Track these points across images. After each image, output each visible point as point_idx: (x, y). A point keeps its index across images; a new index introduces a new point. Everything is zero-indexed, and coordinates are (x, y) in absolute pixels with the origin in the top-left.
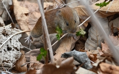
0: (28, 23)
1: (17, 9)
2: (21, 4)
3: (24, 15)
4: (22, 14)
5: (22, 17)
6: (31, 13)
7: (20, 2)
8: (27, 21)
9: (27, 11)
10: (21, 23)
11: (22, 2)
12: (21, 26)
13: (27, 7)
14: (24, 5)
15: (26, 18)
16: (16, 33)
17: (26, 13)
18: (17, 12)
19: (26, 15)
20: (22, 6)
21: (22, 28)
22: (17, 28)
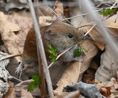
0: (18, 44)
1: (4, 25)
2: (8, 19)
3: (13, 34)
4: (10, 32)
5: (10, 36)
6: (23, 31)
7: (7, 16)
8: (17, 42)
9: (16, 28)
10: (9, 45)
11: (11, 16)
12: (9, 49)
13: (17, 22)
14: (13, 20)
15: (15, 37)
16: (2, 58)
17: (16, 30)
18: (3, 30)
19: (16, 33)
20: (11, 22)
21: (10, 51)
22: (3, 52)
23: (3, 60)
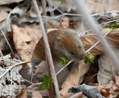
0: (30, 53)
1: (17, 36)
2: (21, 31)
3: (26, 44)
4: (23, 42)
5: (22, 45)
6: (34, 42)
7: (20, 29)
8: (29, 51)
9: (28, 39)
10: (22, 53)
11: (23, 29)
12: (22, 56)
13: (29, 34)
14: (25, 32)
15: (27, 47)
16: (16, 64)
17: (28, 41)
18: (17, 40)
19: (28, 43)
20: (23, 33)
21: (23, 59)
22: (17, 59)
23: (17, 66)
